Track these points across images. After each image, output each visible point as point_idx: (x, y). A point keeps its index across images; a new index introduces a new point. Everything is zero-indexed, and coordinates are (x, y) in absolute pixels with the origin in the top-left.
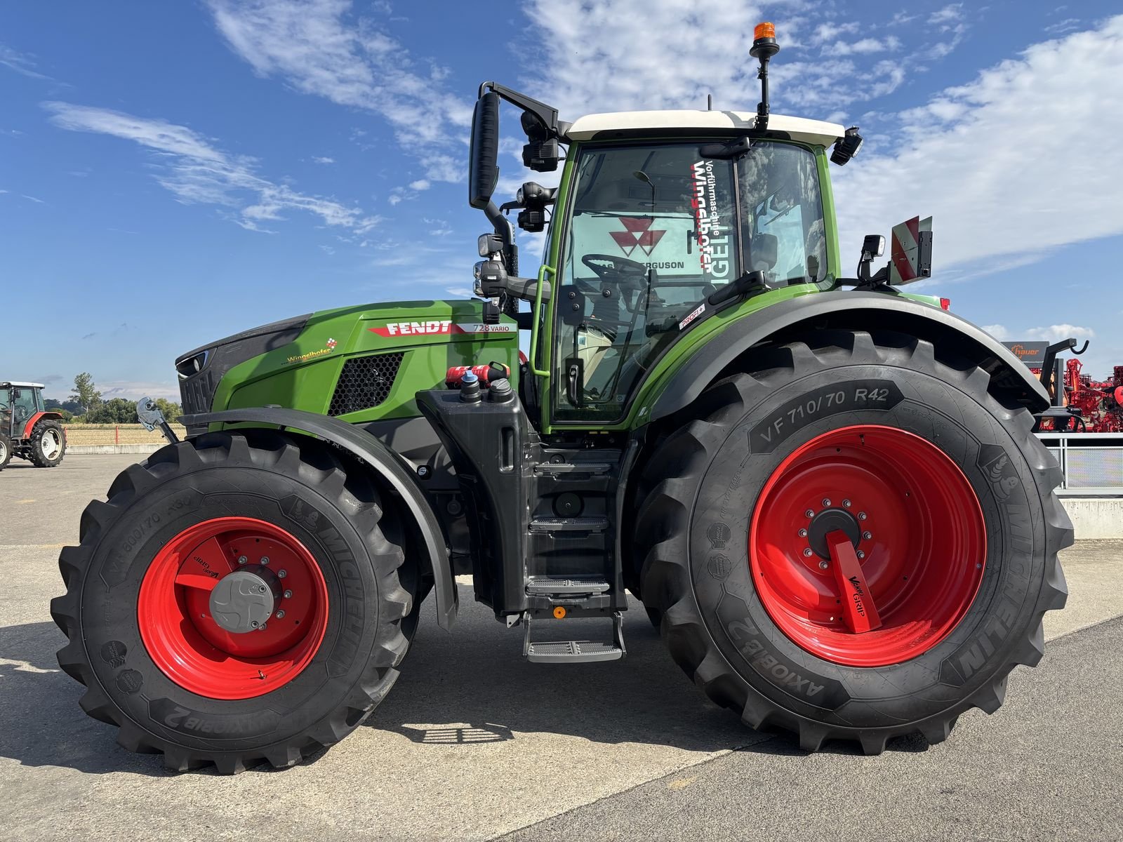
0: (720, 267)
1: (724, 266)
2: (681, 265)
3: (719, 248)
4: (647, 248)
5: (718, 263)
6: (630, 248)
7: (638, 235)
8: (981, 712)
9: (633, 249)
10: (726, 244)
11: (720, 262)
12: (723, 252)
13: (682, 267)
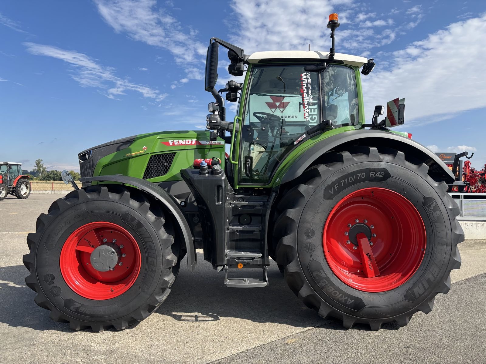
0: (313, 118)
1: (315, 118)
2: (296, 117)
3: (313, 110)
4: (282, 109)
6: (275, 109)
7: (278, 104)
8: (423, 313)
9: (276, 109)
10: (316, 108)
11: (313, 116)
13: (297, 118)
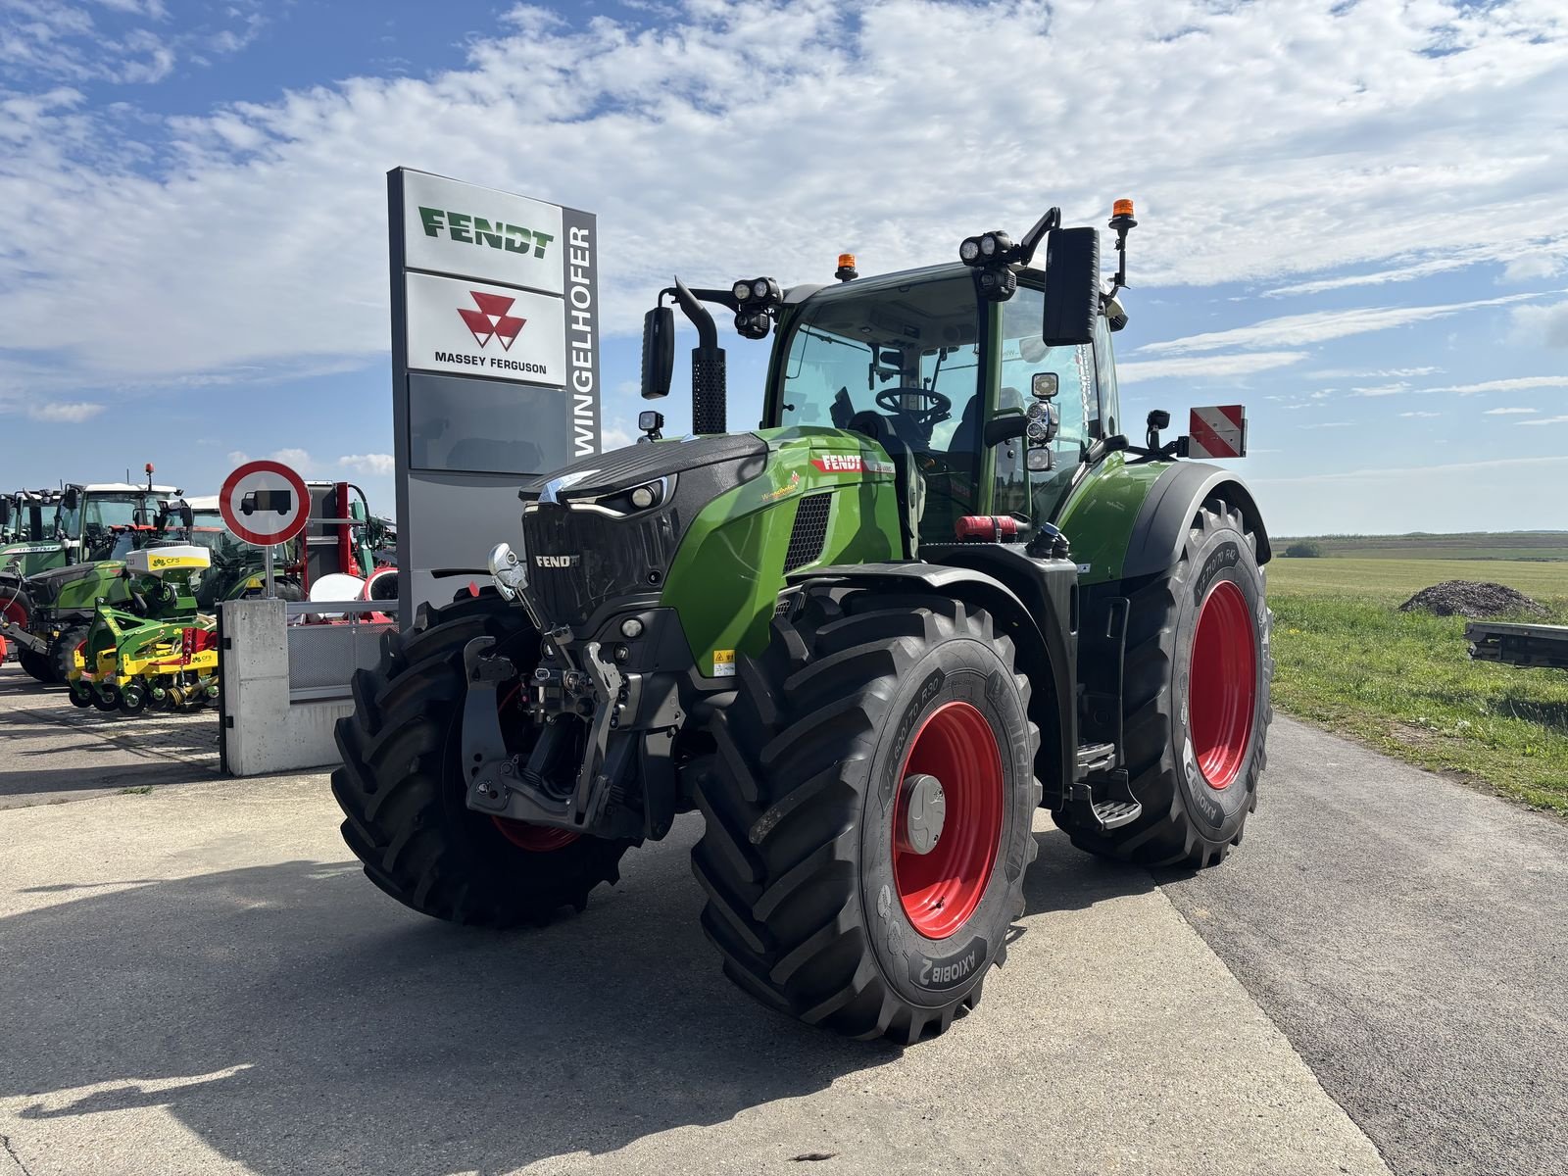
0: (584, 379)
1: (587, 378)
2: (543, 370)
3: (582, 354)
4: (506, 340)
5: (580, 373)
6: (485, 336)
7: (494, 320)
10: (589, 350)
11: (583, 372)
12: (586, 360)
13: (545, 373)
